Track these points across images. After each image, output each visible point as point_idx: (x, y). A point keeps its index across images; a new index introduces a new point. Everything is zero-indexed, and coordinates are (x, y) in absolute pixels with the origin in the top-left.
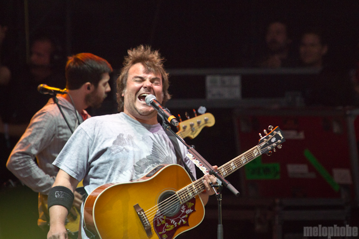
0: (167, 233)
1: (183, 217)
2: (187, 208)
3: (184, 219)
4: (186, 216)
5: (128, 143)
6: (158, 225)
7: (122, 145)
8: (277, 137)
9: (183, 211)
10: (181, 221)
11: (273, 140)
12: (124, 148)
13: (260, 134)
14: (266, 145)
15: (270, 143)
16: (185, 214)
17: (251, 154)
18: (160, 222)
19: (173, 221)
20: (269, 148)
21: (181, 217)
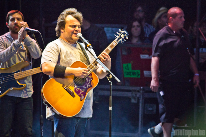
0: (82, 93)
1: (88, 84)
2: (89, 79)
3: (89, 84)
4: (90, 83)
5: (71, 56)
6: (77, 91)
7: (68, 58)
8: (124, 34)
9: (87, 81)
10: (87, 86)
11: (122, 35)
12: (70, 59)
13: (115, 35)
14: (119, 39)
15: (121, 37)
16: (88, 82)
17: (113, 45)
18: (78, 89)
19: (84, 87)
20: (121, 40)
21: (87, 84)
